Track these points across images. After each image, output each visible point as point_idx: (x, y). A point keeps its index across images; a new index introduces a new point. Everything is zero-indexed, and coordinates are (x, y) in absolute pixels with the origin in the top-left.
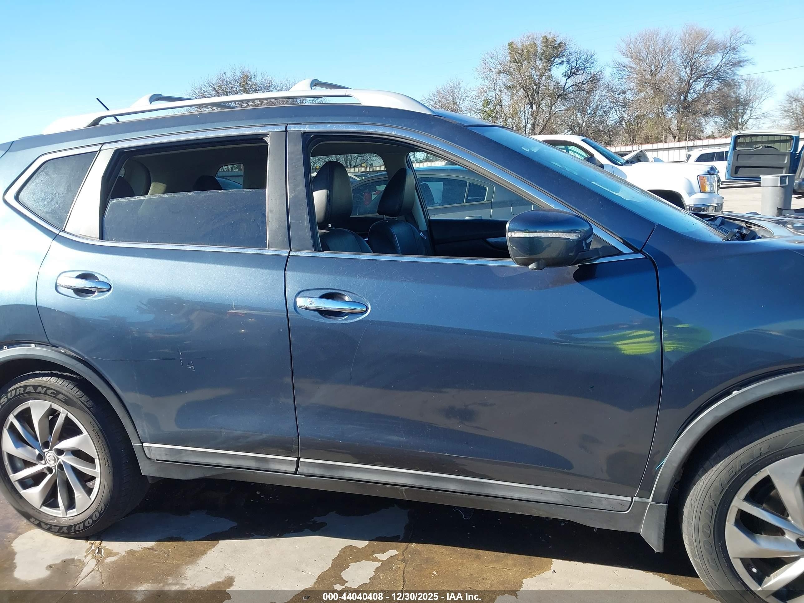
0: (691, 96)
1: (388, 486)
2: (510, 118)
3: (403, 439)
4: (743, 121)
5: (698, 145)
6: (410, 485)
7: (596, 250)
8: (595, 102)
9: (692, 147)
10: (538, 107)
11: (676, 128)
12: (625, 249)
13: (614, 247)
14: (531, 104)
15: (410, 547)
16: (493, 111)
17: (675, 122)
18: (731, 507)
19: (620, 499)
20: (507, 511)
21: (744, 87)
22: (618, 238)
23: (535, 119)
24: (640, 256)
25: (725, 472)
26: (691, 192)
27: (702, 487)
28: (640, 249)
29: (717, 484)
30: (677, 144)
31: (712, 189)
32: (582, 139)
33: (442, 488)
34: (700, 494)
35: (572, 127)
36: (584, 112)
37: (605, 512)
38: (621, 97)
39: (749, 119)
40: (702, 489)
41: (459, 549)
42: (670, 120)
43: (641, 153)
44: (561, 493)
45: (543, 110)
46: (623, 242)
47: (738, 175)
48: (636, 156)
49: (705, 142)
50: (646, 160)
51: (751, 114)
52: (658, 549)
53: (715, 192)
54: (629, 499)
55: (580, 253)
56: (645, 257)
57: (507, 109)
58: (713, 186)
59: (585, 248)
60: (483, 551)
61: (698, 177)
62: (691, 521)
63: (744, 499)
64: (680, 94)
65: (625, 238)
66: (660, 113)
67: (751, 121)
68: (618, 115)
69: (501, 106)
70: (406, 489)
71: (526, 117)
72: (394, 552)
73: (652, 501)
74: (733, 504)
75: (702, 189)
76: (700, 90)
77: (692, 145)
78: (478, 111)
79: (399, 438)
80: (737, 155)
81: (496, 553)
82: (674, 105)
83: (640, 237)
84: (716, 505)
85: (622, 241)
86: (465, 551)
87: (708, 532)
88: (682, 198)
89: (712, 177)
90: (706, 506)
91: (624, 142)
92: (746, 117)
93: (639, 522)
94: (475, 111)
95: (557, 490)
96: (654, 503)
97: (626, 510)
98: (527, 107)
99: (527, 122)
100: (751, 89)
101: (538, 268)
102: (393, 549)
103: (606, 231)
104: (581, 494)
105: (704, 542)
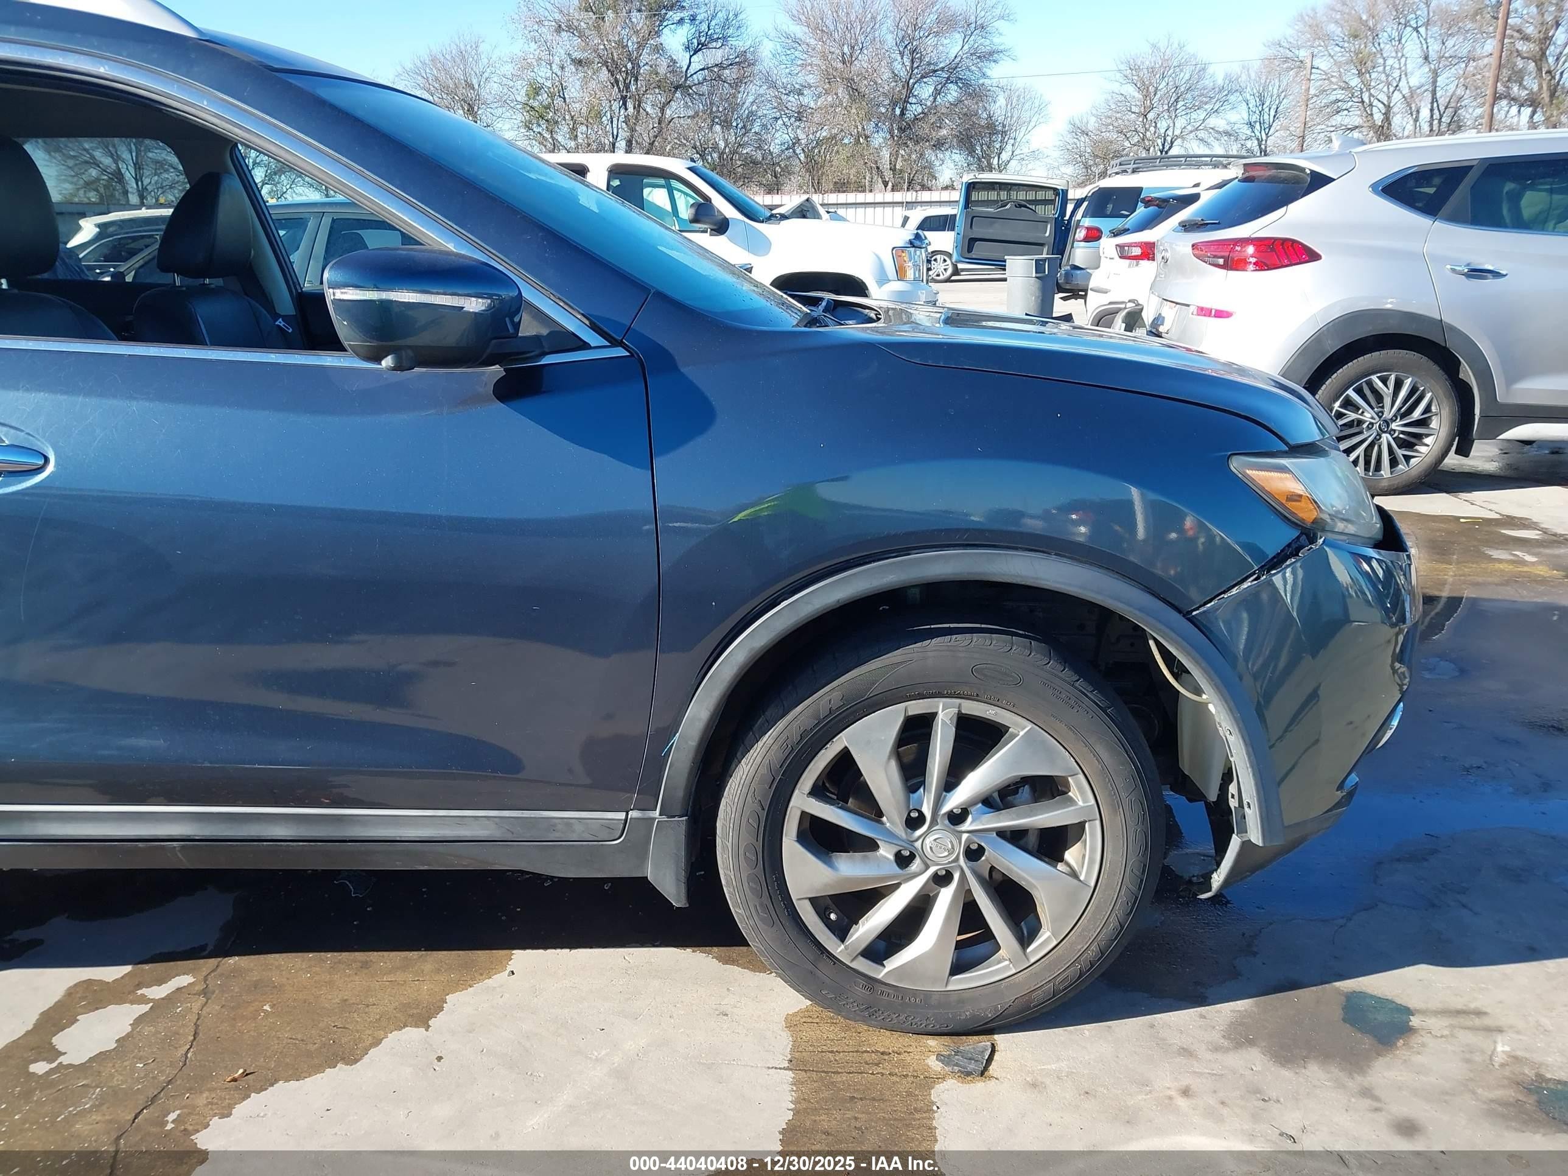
0: (914, 110)
1: (140, 844)
2: (582, 124)
3: (160, 743)
4: (1000, 162)
5: (923, 200)
6: (189, 836)
7: (537, 339)
8: (747, 104)
9: (915, 204)
10: (638, 107)
11: (889, 167)
12: (592, 338)
13: (573, 334)
14: (624, 99)
15: (223, 964)
16: (547, 107)
17: (886, 154)
18: (789, 809)
19: (605, 817)
20: (399, 866)
21: (1001, 101)
22: (579, 317)
23: (633, 130)
24: (620, 352)
25: (775, 747)
26: (883, 280)
27: (741, 779)
28: (620, 339)
29: (764, 770)
30: (889, 197)
31: (917, 276)
32: (688, 166)
33: (257, 836)
34: (739, 792)
35: (702, 151)
36: (726, 124)
37: (582, 845)
38: (793, 101)
39: (1011, 159)
40: (742, 782)
41: (329, 955)
42: (878, 150)
43: (807, 204)
44: (495, 819)
45: (647, 114)
46: (590, 324)
47: (973, 255)
48: (800, 209)
49: (935, 196)
50: (817, 216)
51: (1013, 152)
52: (678, 901)
53: (922, 281)
54: (621, 816)
55: (494, 341)
56: (628, 354)
57: (577, 105)
58: (920, 270)
59: (511, 331)
60: (379, 953)
61: (894, 252)
62: (727, 843)
63: (809, 793)
64: (894, 104)
65: (596, 317)
66: (861, 136)
67: (1013, 163)
68: (790, 135)
69: (564, 99)
70: (183, 846)
71: (615, 126)
72: (184, 980)
73: (660, 815)
74: (791, 804)
75: (900, 274)
76: (926, 100)
77: (914, 200)
78: (517, 106)
79: (150, 741)
80: (970, 218)
81: (404, 953)
82: (884, 124)
83: (620, 313)
84: (763, 809)
85: (587, 322)
86: (340, 958)
87: (754, 858)
88: (867, 289)
89: (918, 253)
90: (747, 813)
91: (800, 187)
92: (1005, 156)
93: (643, 856)
94: (512, 105)
95: (486, 815)
96: (664, 818)
97: (617, 836)
98: (616, 106)
99: (617, 136)
100: (1014, 105)
101: (398, 367)
102: (184, 974)
103: (557, 301)
104: (532, 816)
105: (748, 877)
